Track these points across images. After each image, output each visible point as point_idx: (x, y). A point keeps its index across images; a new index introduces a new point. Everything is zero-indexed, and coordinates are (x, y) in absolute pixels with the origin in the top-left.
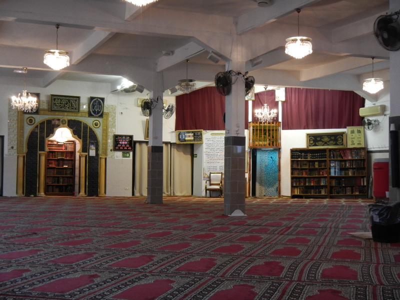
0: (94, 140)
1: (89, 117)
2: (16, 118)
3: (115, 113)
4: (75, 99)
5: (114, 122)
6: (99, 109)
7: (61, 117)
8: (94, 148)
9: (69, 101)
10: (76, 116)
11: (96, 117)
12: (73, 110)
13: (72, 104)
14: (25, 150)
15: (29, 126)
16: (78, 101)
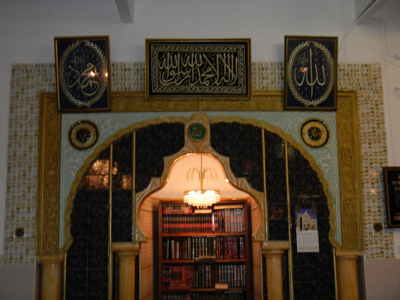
0: (311, 193)
1: (285, 109)
2: (35, 127)
3: (379, 91)
4: (232, 49)
5: (381, 123)
6: (321, 77)
7: (187, 115)
8: (314, 222)
9: (212, 56)
10: (240, 109)
11: (311, 109)
12: (226, 90)
13: (222, 67)
14: (64, 239)
15: (76, 153)
16: (241, 54)
